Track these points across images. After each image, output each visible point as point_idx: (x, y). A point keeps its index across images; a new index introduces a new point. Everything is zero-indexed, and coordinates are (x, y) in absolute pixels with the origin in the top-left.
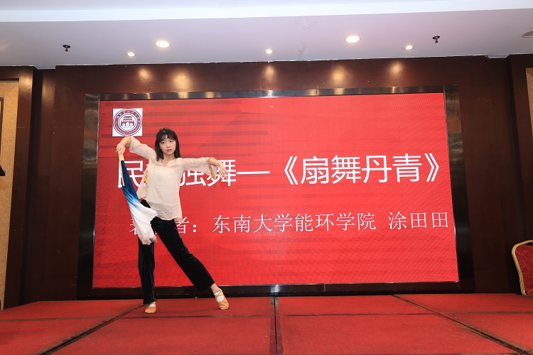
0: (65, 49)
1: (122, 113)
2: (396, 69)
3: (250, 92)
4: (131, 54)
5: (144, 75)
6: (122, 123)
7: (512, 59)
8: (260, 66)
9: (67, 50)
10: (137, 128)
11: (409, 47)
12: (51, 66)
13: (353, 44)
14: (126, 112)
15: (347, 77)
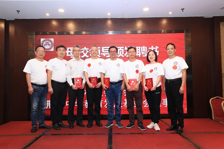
0: (17, 12)
1: (45, 41)
2: (164, 22)
3: (101, 32)
4: (48, 15)
5: (54, 23)
6: (45, 45)
7: (215, 18)
8: (105, 20)
9: (18, 13)
10: (51, 47)
11: (170, 13)
12: (13, 19)
13: (146, 11)
14: (46, 40)
15: (143, 25)
